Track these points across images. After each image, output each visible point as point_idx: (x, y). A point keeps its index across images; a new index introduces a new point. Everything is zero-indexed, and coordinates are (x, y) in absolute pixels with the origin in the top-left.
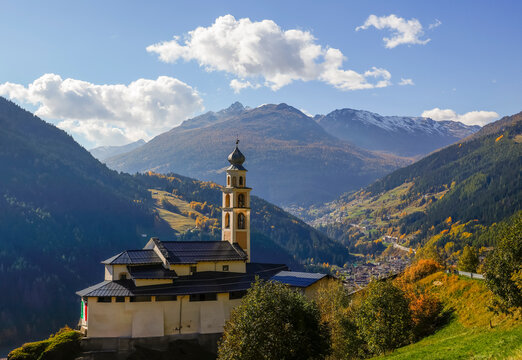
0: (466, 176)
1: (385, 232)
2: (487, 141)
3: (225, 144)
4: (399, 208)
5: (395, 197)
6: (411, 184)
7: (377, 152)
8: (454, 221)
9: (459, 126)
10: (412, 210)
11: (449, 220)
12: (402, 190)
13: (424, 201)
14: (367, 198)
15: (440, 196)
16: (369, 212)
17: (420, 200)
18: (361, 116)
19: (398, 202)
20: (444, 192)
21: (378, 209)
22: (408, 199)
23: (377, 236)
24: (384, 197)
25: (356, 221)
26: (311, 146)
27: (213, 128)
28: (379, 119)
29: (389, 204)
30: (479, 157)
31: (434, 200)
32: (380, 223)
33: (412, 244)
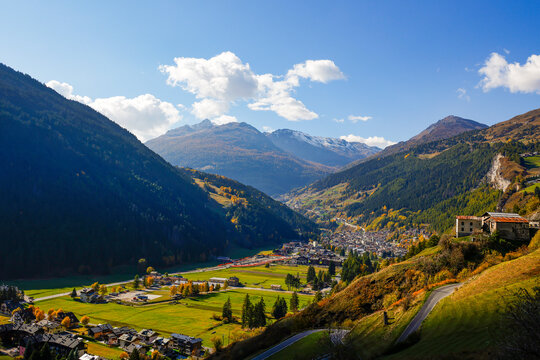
0: (387, 180)
1: (334, 216)
2: (398, 157)
3: (205, 149)
4: (341, 199)
5: (336, 193)
6: (346, 184)
7: (310, 162)
8: (388, 208)
9: (364, 146)
10: (351, 201)
11: (385, 208)
12: (341, 188)
13: (359, 196)
14: (314, 192)
15: (371, 193)
16: (319, 201)
17: (356, 195)
18: (297, 135)
19: (340, 196)
20: (374, 190)
21: (326, 200)
22: (347, 194)
23: (329, 218)
24: (328, 192)
25: (310, 208)
26: (266, 154)
27: (194, 137)
28: (309, 138)
29: (333, 197)
30: (395, 168)
31: (367, 195)
32: (329, 209)
33: (359, 223)
